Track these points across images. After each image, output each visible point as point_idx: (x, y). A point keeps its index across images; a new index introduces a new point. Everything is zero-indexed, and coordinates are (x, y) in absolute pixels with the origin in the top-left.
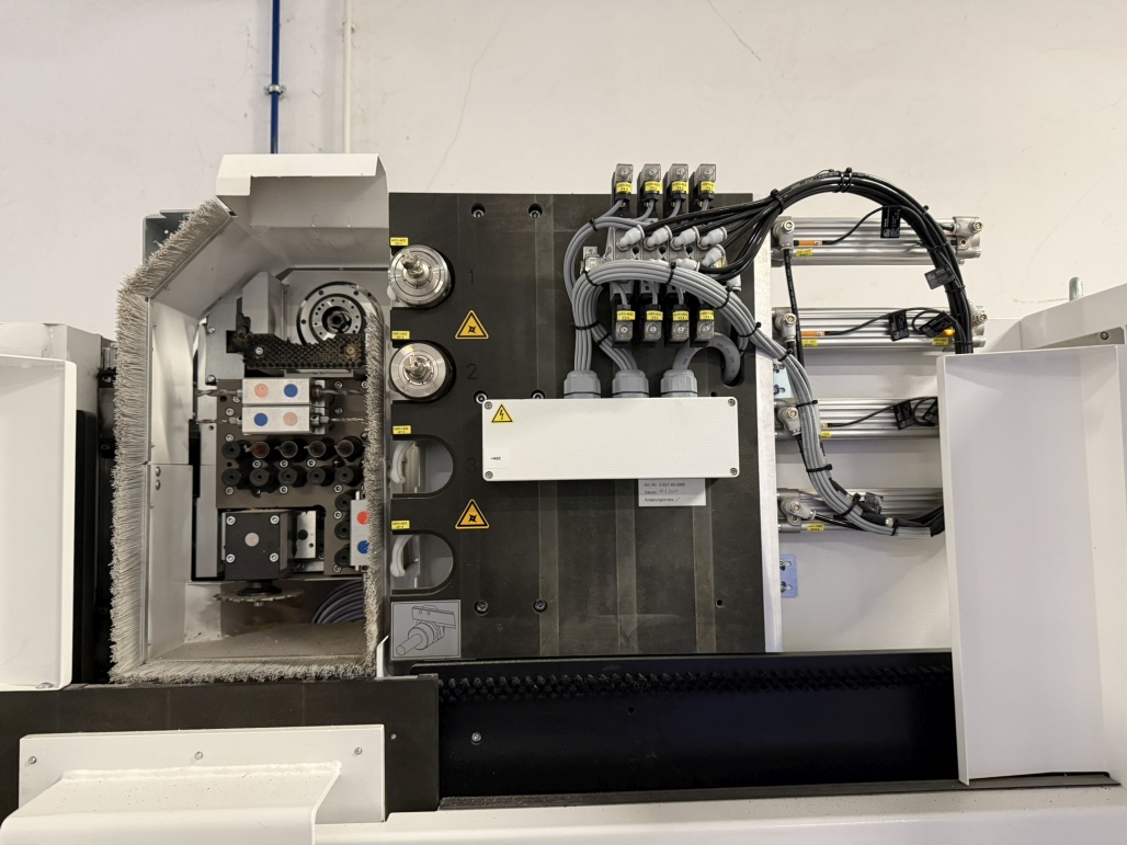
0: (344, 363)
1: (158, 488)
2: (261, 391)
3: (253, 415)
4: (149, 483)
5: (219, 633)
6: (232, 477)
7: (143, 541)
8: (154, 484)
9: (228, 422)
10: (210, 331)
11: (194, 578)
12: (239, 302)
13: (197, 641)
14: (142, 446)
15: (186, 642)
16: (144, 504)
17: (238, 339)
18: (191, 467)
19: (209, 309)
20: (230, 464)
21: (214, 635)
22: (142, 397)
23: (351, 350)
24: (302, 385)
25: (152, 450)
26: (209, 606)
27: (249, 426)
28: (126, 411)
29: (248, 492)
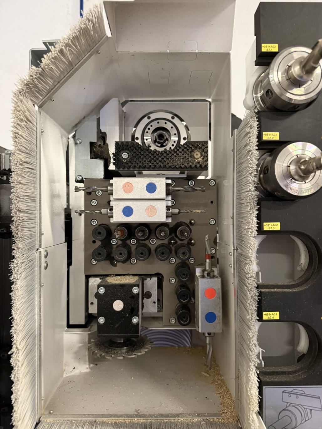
0: (193, 166)
1: (46, 268)
2: (128, 188)
3: (122, 208)
4: (40, 267)
5: (88, 366)
6: (100, 254)
7: (36, 317)
8: (43, 265)
9: (101, 213)
10: (78, 142)
11: (69, 326)
12: (98, 120)
13: (72, 374)
14: (35, 236)
15: (64, 376)
16: (36, 286)
17: (98, 148)
18: (66, 243)
19: (76, 125)
20: (94, 242)
21: (84, 368)
22: (34, 193)
23: (197, 155)
24: (161, 183)
25: (43, 236)
26: (80, 347)
27: (118, 217)
28: (22, 206)
29: (108, 262)
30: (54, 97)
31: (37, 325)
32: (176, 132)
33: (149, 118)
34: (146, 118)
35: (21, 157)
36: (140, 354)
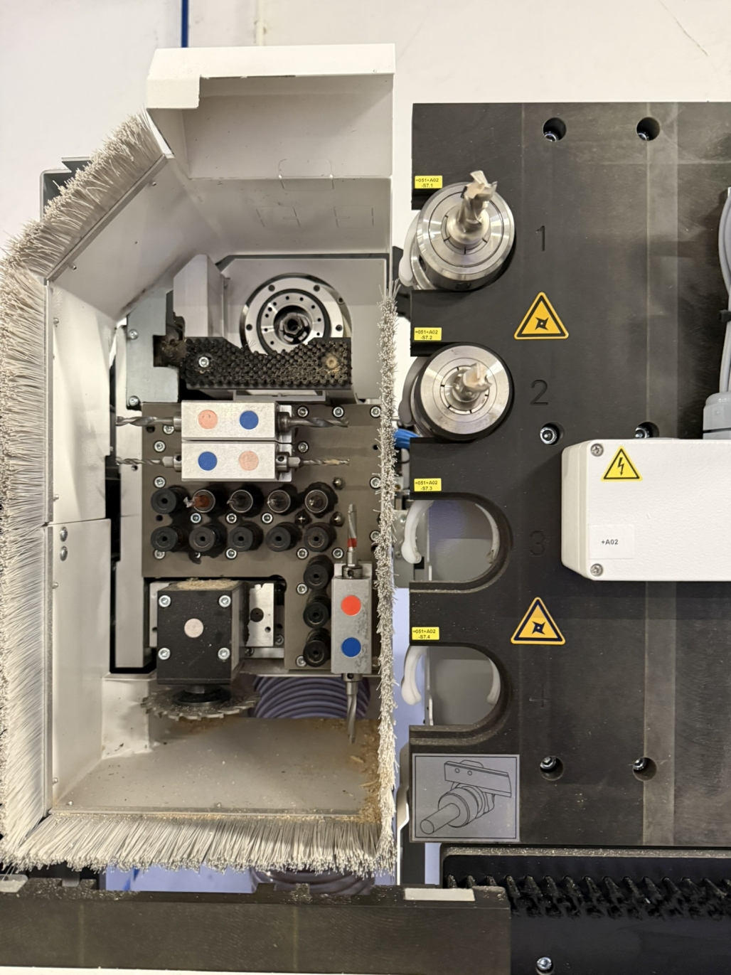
0: (323, 381)
1: (64, 558)
2: (208, 420)
3: (197, 455)
4: (51, 553)
5: (147, 743)
6: (165, 539)
7: (43, 639)
8: (57, 552)
9: (161, 463)
10: (132, 335)
11: (114, 670)
12: (170, 297)
13: (118, 755)
14: (40, 500)
15: (104, 757)
16: (44, 585)
17: (169, 347)
18: (109, 520)
19: (129, 305)
20: (160, 518)
21: (140, 746)
22: (38, 427)
23: (332, 362)
24: (266, 412)
25: (55, 504)
26: (133, 708)
27: (191, 471)
28: (12, 449)
29: (185, 556)
30: (78, 261)
31: (43, 652)
32: (321, 316)
33: (272, 288)
34: (266, 288)
35: (11, 368)
36: (230, 713)
